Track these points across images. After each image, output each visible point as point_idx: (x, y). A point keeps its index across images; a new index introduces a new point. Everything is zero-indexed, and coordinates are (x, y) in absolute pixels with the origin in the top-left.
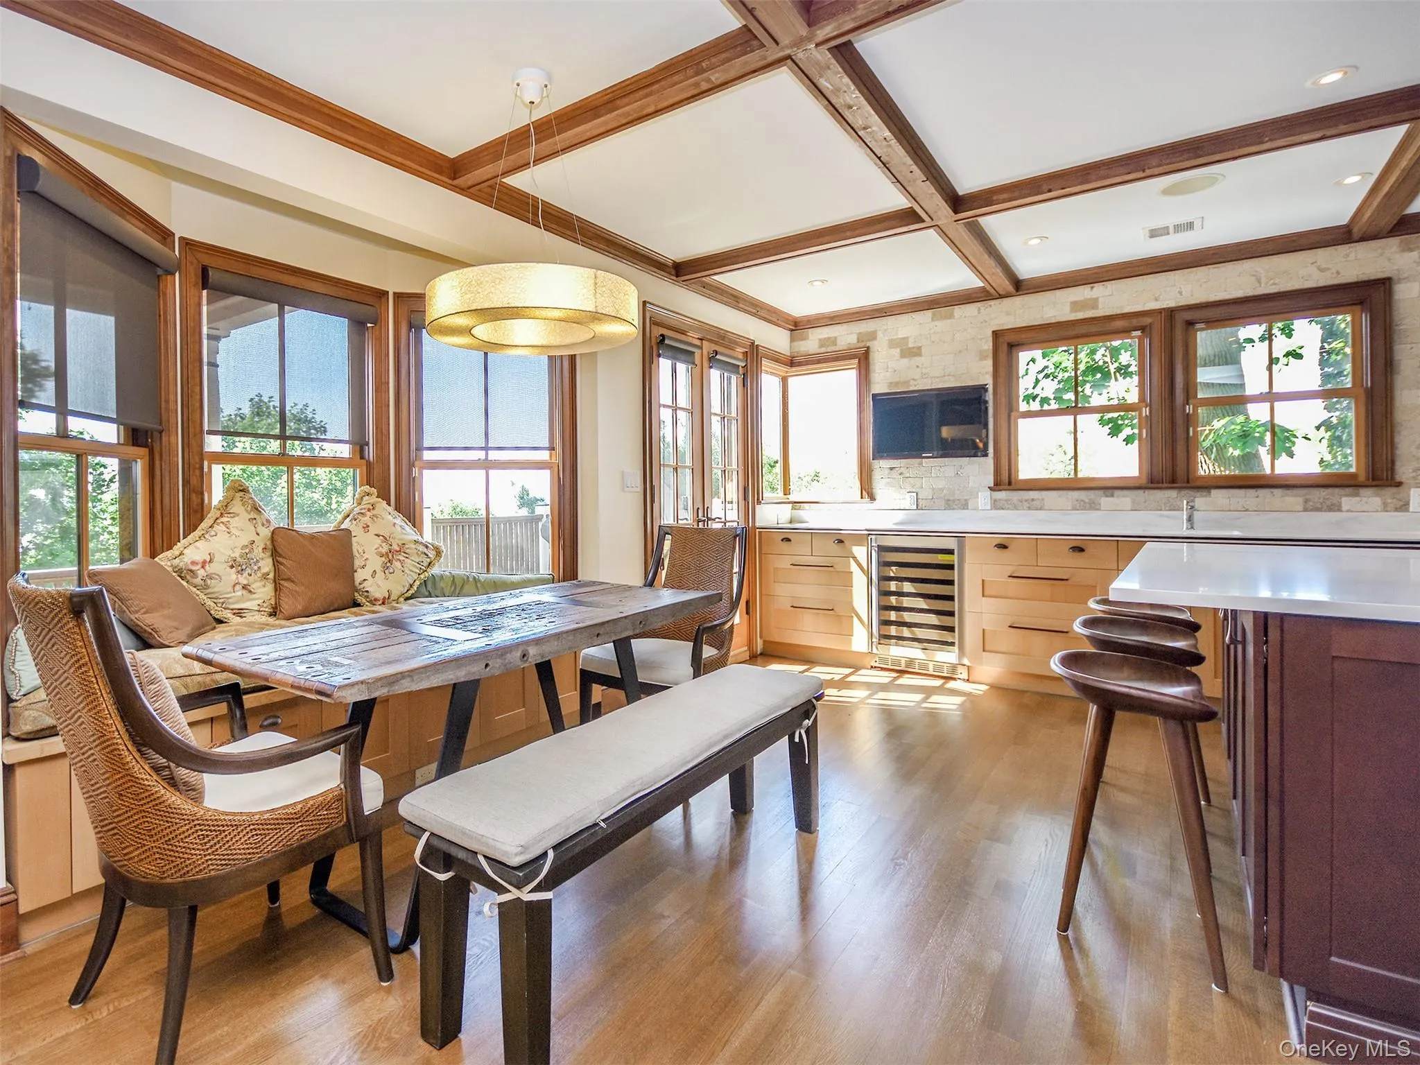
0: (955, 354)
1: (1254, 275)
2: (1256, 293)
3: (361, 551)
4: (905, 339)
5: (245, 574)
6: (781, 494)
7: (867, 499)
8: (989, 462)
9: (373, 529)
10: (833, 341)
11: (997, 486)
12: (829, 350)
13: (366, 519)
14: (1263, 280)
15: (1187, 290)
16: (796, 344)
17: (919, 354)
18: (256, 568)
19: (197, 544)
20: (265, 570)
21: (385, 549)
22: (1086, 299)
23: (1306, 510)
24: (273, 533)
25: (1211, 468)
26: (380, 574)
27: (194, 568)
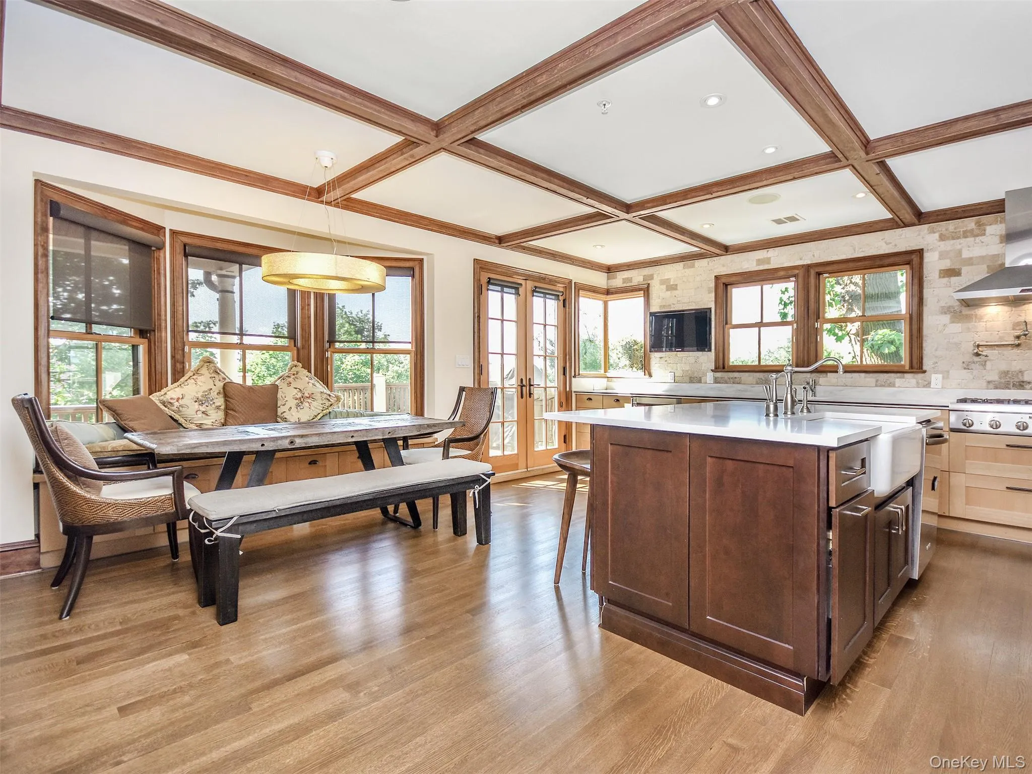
0: (695, 289)
1: (852, 246)
2: (852, 257)
3: (283, 396)
4: (669, 279)
5: (204, 406)
6: (602, 371)
7: (647, 376)
8: (712, 355)
9: (293, 385)
10: (630, 280)
11: (716, 369)
12: (628, 285)
13: (291, 380)
14: (857, 249)
15: (817, 254)
16: (610, 281)
17: (676, 289)
18: (212, 403)
19: (176, 389)
20: (218, 404)
21: (300, 395)
22: (764, 258)
23: (876, 386)
24: (224, 385)
25: (876, 360)
26: (294, 408)
27: (172, 401)
